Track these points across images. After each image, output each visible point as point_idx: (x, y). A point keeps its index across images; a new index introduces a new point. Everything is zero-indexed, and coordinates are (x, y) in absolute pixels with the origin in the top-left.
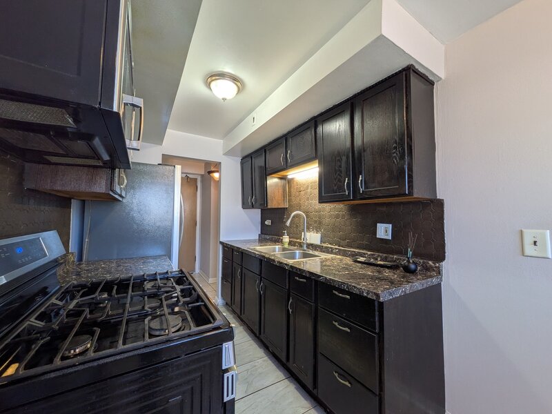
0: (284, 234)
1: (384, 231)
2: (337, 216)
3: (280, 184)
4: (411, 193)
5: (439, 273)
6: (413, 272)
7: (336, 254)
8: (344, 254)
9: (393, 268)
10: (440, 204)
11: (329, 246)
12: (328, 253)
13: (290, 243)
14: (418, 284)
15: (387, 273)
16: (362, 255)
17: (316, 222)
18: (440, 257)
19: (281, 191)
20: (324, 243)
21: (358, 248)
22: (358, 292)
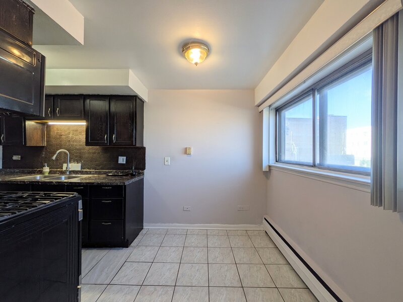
0: (44, 166)
1: (122, 160)
2: (94, 153)
3: (38, 128)
4: (135, 145)
5: (143, 174)
6: (134, 175)
7: (93, 174)
8: (99, 173)
9: (127, 175)
10: (144, 148)
11: (88, 170)
12: (88, 174)
13: (50, 172)
14: (137, 179)
15: (124, 177)
16: (110, 172)
17: (77, 156)
18: (144, 168)
19: (39, 133)
20: (84, 169)
21: (108, 169)
22: (116, 184)
